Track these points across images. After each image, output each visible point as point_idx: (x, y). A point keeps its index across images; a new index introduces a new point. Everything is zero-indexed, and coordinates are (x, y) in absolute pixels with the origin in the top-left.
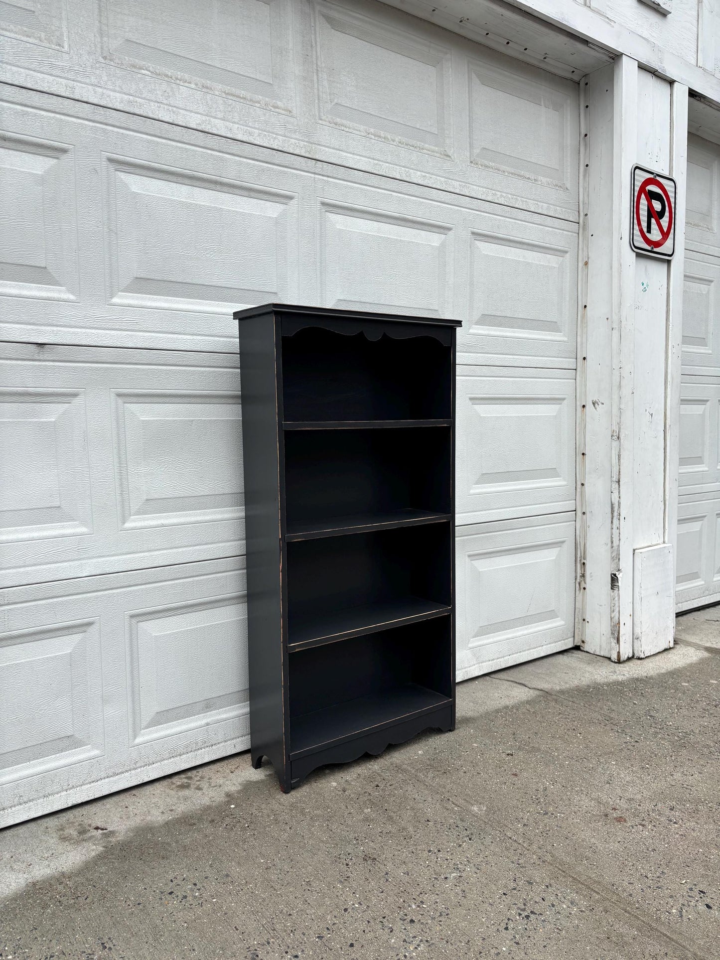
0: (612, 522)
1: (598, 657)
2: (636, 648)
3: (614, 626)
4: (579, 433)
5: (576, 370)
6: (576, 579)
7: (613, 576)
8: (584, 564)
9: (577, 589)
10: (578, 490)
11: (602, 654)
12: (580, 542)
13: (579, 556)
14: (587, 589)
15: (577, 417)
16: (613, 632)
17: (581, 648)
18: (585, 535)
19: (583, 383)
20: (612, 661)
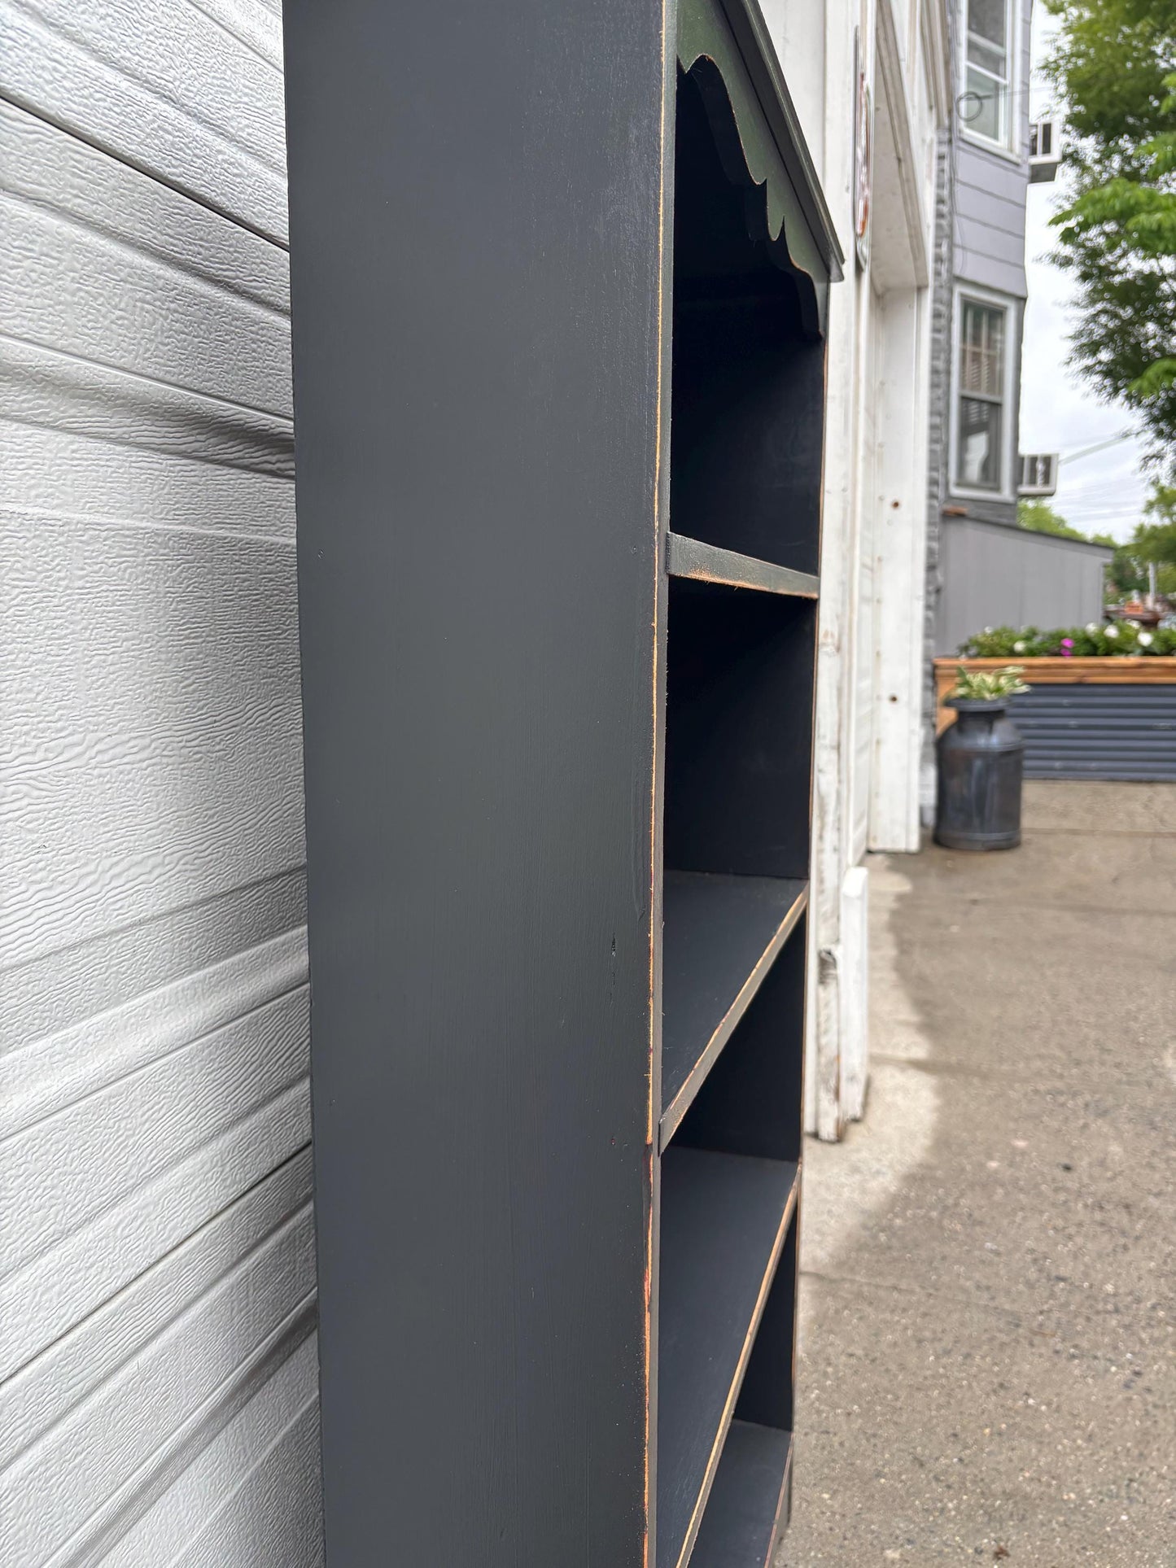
3: (827, 1063)
7: (824, 955)
16: (826, 1077)
20: (824, 1142)
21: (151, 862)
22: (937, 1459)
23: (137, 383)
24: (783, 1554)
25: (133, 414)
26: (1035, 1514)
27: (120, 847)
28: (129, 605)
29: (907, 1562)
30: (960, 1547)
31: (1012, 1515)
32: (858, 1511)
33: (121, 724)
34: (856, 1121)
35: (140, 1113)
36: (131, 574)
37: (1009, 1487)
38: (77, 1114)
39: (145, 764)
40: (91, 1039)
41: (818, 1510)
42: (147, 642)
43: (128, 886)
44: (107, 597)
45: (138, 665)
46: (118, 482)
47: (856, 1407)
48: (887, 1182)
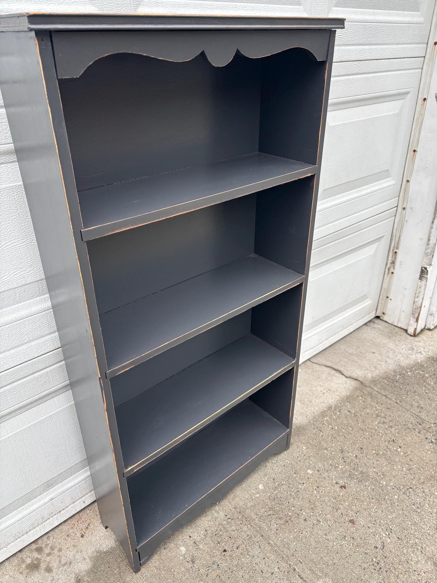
0: (433, 222)
1: (396, 328)
2: (428, 321)
3: (415, 309)
4: (415, 129)
5: (425, 57)
6: (386, 265)
7: (423, 269)
8: (396, 252)
9: (386, 273)
10: (403, 186)
11: (399, 325)
12: (396, 234)
13: (392, 246)
14: (395, 274)
15: (417, 111)
16: (414, 313)
17: (381, 318)
18: (401, 229)
19: (429, 72)
20: (408, 334)
21: (29, 270)
22: (349, 452)
23: (3, 147)
24: (279, 457)
25: (5, 155)
26: (366, 481)
27: (17, 268)
28: (13, 207)
29: (312, 475)
30: (332, 479)
31: (357, 478)
32: (310, 456)
33: (15, 237)
34: (429, 330)
35: (28, 327)
36: (12, 199)
37: (365, 470)
38: (6, 328)
39: (24, 246)
40: (11, 311)
41: (298, 451)
42: (21, 215)
43: (20, 276)
44: (4, 206)
45: (19, 221)
46: (3, 175)
47: (336, 427)
48: (420, 358)
